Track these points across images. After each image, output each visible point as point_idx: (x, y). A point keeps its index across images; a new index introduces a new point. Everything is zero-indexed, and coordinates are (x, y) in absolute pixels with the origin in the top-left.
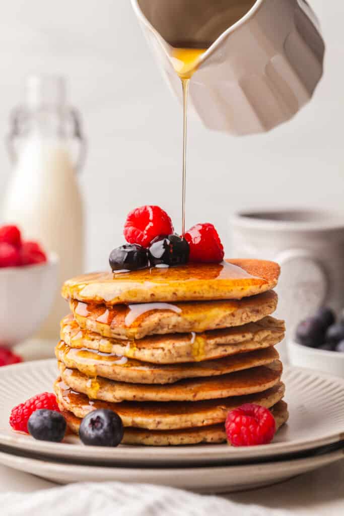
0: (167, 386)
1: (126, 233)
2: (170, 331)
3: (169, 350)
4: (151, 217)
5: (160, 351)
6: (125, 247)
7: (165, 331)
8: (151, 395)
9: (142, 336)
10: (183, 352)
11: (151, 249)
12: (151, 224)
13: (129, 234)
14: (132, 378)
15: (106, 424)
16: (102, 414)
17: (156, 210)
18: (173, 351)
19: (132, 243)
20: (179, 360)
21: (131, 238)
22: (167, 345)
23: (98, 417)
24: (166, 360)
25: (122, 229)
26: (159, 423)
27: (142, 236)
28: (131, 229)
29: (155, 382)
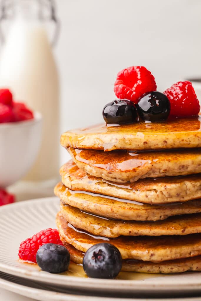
0: (159, 223)
1: (117, 90)
2: (162, 175)
3: (161, 192)
4: (139, 77)
5: (153, 193)
6: (116, 102)
7: (157, 175)
8: (145, 231)
9: (136, 179)
10: (173, 193)
11: (140, 104)
12: (139, 82)
13: (119, 90)
14: (128, 217)
15: (107, 257)
16: (103, 248)
17: (143, 70)
18: (164, 193)
19: (121, 99)
20: (170, 200)
21: (122, 94)
22: (160, 187)
23: (100, 251)
24: (159, 201)
25: (113, 87)
26: (152, 255)
27: (131, 92)
28: (121, 86)
29: (149, 219)
